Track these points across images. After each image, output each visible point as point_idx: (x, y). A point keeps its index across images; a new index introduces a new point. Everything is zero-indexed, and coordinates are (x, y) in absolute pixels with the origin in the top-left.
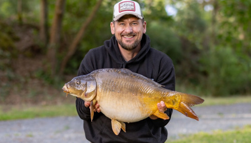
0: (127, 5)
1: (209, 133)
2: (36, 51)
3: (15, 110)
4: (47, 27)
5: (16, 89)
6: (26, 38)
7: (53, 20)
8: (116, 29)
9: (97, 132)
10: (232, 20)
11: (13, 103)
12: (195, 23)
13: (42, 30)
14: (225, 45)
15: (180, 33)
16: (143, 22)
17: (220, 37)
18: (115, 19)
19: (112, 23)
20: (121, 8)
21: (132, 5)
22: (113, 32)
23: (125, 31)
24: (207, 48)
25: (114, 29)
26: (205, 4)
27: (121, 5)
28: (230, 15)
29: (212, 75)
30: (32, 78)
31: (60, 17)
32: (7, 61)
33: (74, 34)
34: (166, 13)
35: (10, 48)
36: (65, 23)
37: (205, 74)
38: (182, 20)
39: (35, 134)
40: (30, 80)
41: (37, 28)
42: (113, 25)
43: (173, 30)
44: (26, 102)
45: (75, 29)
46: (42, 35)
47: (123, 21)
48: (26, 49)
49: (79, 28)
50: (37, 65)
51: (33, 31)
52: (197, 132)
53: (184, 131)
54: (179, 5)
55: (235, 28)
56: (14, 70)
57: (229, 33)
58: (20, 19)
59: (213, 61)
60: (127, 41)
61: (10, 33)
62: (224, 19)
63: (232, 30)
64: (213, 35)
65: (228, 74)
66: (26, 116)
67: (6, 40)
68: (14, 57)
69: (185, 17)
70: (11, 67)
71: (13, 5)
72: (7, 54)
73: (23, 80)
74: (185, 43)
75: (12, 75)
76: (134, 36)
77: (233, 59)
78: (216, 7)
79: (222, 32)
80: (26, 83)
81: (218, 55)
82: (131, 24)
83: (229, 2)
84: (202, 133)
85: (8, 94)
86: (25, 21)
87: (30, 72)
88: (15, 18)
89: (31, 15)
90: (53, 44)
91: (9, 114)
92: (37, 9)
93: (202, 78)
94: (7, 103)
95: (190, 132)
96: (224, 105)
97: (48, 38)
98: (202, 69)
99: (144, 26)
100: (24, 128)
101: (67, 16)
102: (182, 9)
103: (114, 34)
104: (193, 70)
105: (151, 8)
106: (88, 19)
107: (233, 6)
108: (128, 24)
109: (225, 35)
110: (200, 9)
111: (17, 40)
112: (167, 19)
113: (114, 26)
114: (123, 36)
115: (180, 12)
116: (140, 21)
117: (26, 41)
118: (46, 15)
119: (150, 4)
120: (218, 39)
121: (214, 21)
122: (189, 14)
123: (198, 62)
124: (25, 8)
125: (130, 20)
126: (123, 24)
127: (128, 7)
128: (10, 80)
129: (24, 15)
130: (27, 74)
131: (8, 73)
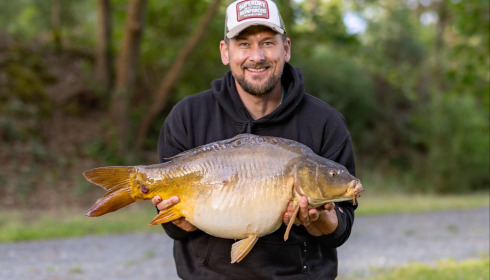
0: (253, 7)
1: (431, 265)
2: (89, 104)
3: (47, 220)
4: (110, 55)
5: (48, 177)
6: (70, 78)
7: (122, 42)
8: (232, 55)
9: (198, 262)
10: (475, 41)
11: (43, 206)
12: (401, 48)
13: (101, 62)
14: (461, 92)
15: (372, 68)
16: (284, 40)
17: (452, 75)
18: (230, 35)
19: (222, 42)
20: (241, 13)
21: (262, 7)
22: (225, 61)
23: (251, 58)
24: (426, 98)
25: (227, 54)
26: (422, 9)
27: (241, 7)
28: (471, 33)
29: (436, 152)
30: (82, 156)
31: (136, 36)
32: (32, 123)
33: (163, 70)
34: (344, 28)
35: (37, 98)
36: (145, 47)
37: (422, 148)
38: (376, 43)
39: (85, 266)
40: (76, 161)
41: (90, 58)
42: (224, 47)
43: (358, 62)
44: (69, 203)
45: (165, 61)
46: (100, 72)
47: (245, 39)
48: (69, 100)
49: (173, 58)
50: (90, 131)
51: (82, 65)
52: (405, 265)
53: (380, 261)
54: (371, 13)
55: (482, 58)
56: (45, 141)
57: (470, 68)
58: (58, 40)
59: (438, 123)
60: (255, 78)
61: (37, 68)
62: (460, 41)
63: (475, 61)
64: (437, 72)
65: (468, 149)
66: (69, 232)
67: (29, 82)
68: (45, 115)
69: (383, 35)
70: (40, 134)
71: (44, 13)
72: (32, 109)
73: (62, 160)
74: (382, 87)
75: (41, 151)
76: (267, 68)
77: (478, 120)
78: (444, 16)
79: (455, 65)
80: (69, 166)
81: (447, 111)
82: (261, 44)
83: (470, 7)
84: (417, 266)
85: (34, 188)
86: (66, 44)
87: (77, 144)
88: (46, 37)
89: (78, 32)
90: (121, 89)
91: (36, 228)
92: (91, 19)
93: (416, 158)
94: (31, 207)
95: (393, 263)
96: (459, 211)
97: (112, 77)
98: (415, 138)
99: (286, 48)
100: (64, 255)
101: (149, 33)
102: (376, 20)
103: (228, 65)
104: (398, 141)
105: (316, 19)
106: (191, 41)
107: (477, 14)
108: (256, 45)
109: (462, 73)
110: (412, 19)
111: (51, 81)
112: (346, 41)
113: (228, 49)
114: (245, 68)
115: (373, 27)
116: (278, 38)
117: (69, 83)
118: (108, 33)
119: (313, 12)
120: (447, 80)
121: (439, 44)
122: (389, 30)
123: (409, 126)
124: (68, 19)
125: (259, 36)
126: (245, 44)
127: (256, 10)
128: (38, 160)
129: (65, 33)
130: (70, 148)
131: (33, 147)
